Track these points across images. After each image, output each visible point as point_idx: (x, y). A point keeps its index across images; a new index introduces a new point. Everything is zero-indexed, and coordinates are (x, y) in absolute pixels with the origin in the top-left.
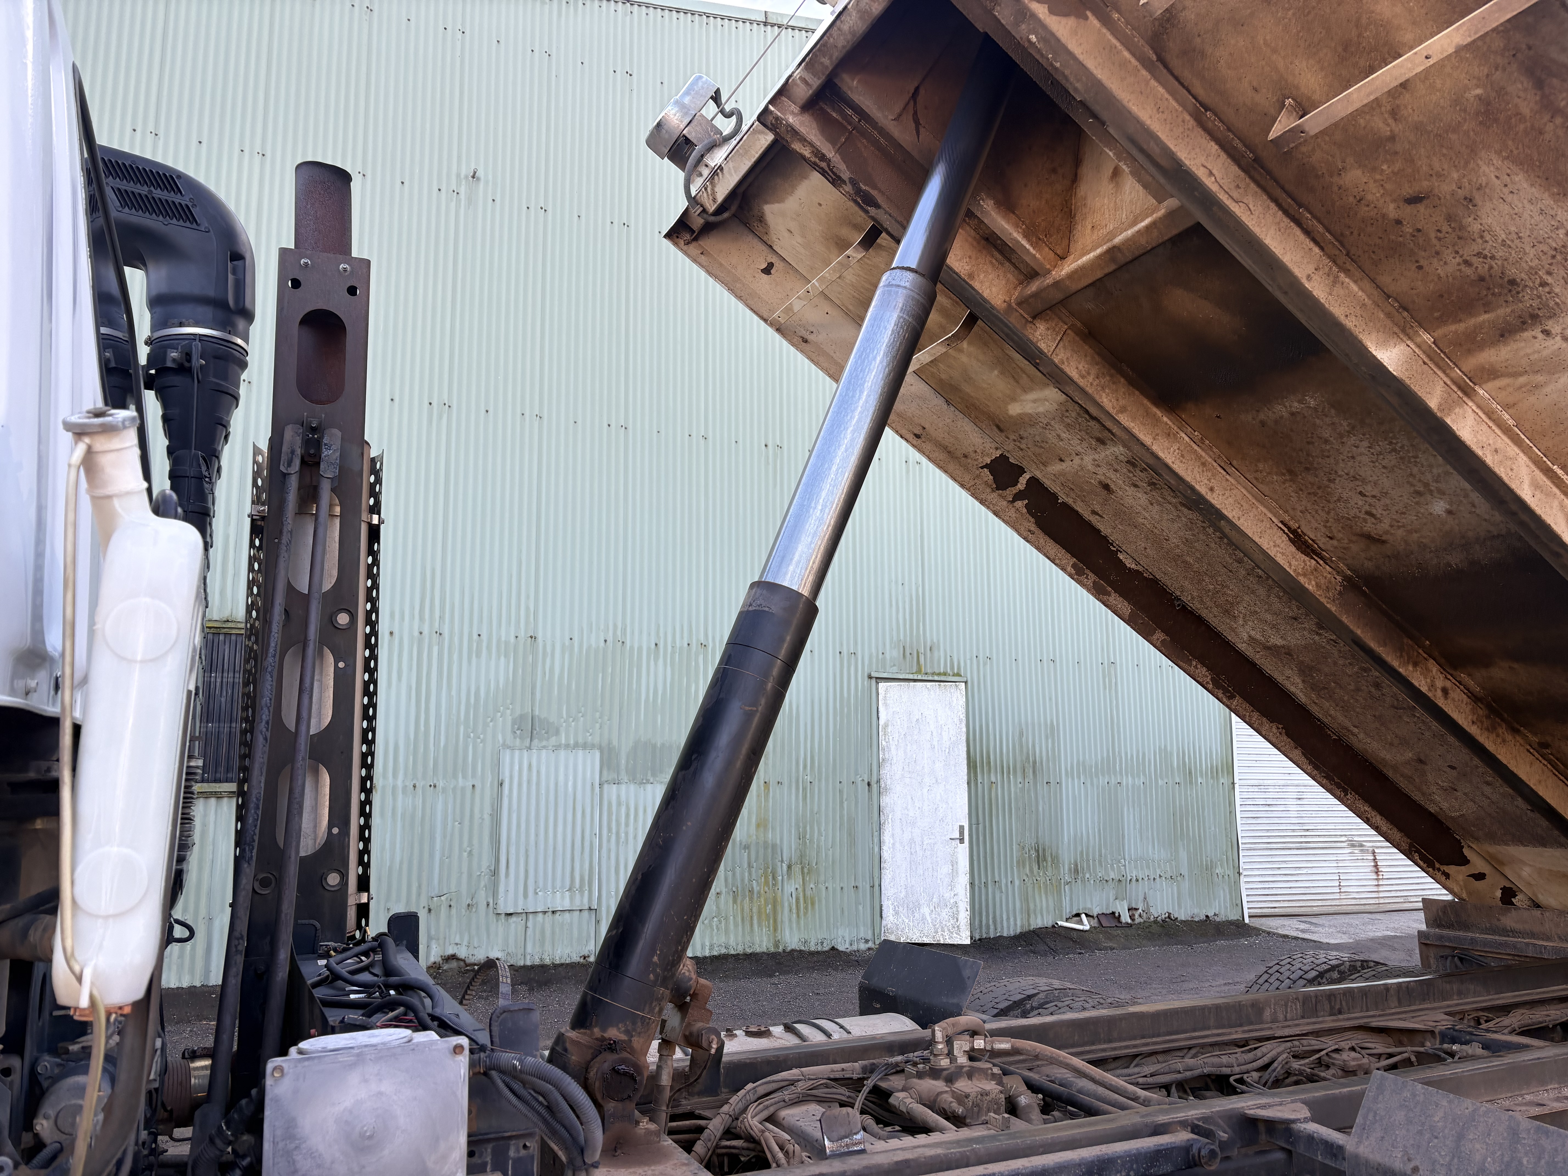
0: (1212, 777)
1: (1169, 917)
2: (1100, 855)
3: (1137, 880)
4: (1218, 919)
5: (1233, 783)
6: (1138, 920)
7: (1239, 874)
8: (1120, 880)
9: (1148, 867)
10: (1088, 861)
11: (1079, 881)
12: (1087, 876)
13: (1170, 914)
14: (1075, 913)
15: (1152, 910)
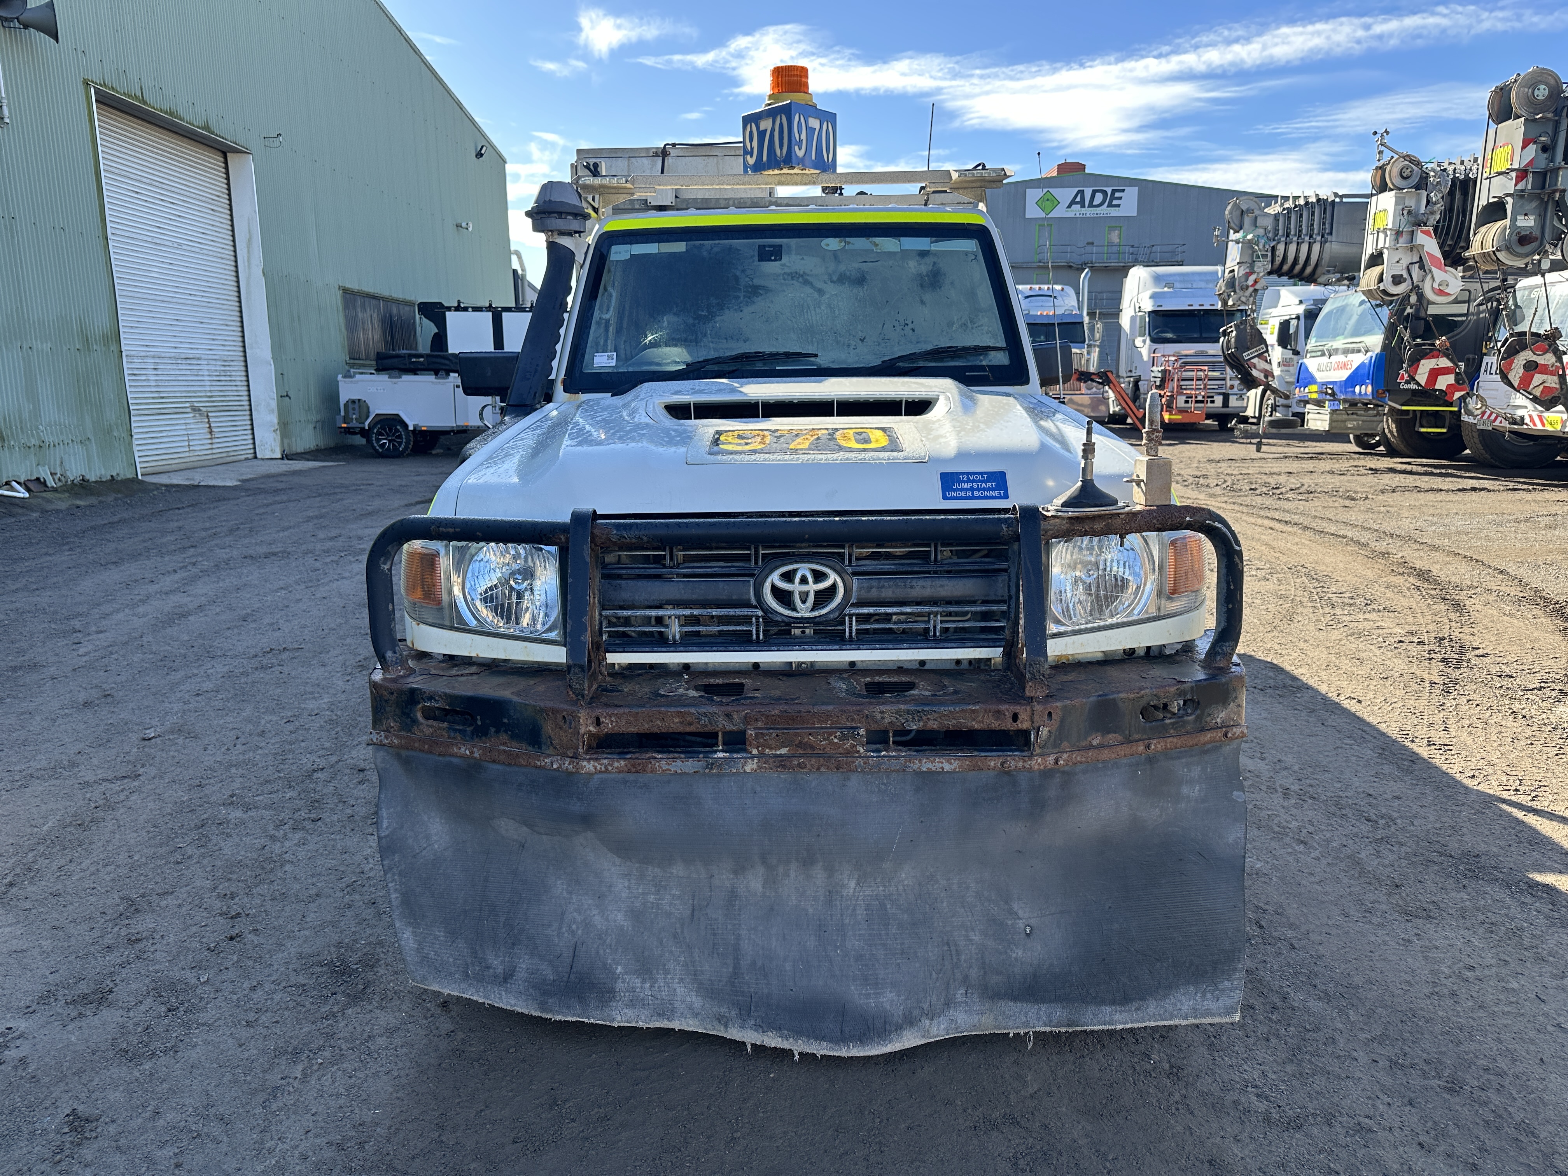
0: (104, 345)
1: (83, 480)
2: (21, 422)
3: (54, 446)
4: (119, 479)
5: (121, 352)
6: (60, 484)
7: (132, 436)
8: (40, 447)
9: (62, 433)
10: (11, 428)
11: (6, 449)
12: (12, 443)
13: (83, 476)
14: (5, 480)
15: (68, 474)
